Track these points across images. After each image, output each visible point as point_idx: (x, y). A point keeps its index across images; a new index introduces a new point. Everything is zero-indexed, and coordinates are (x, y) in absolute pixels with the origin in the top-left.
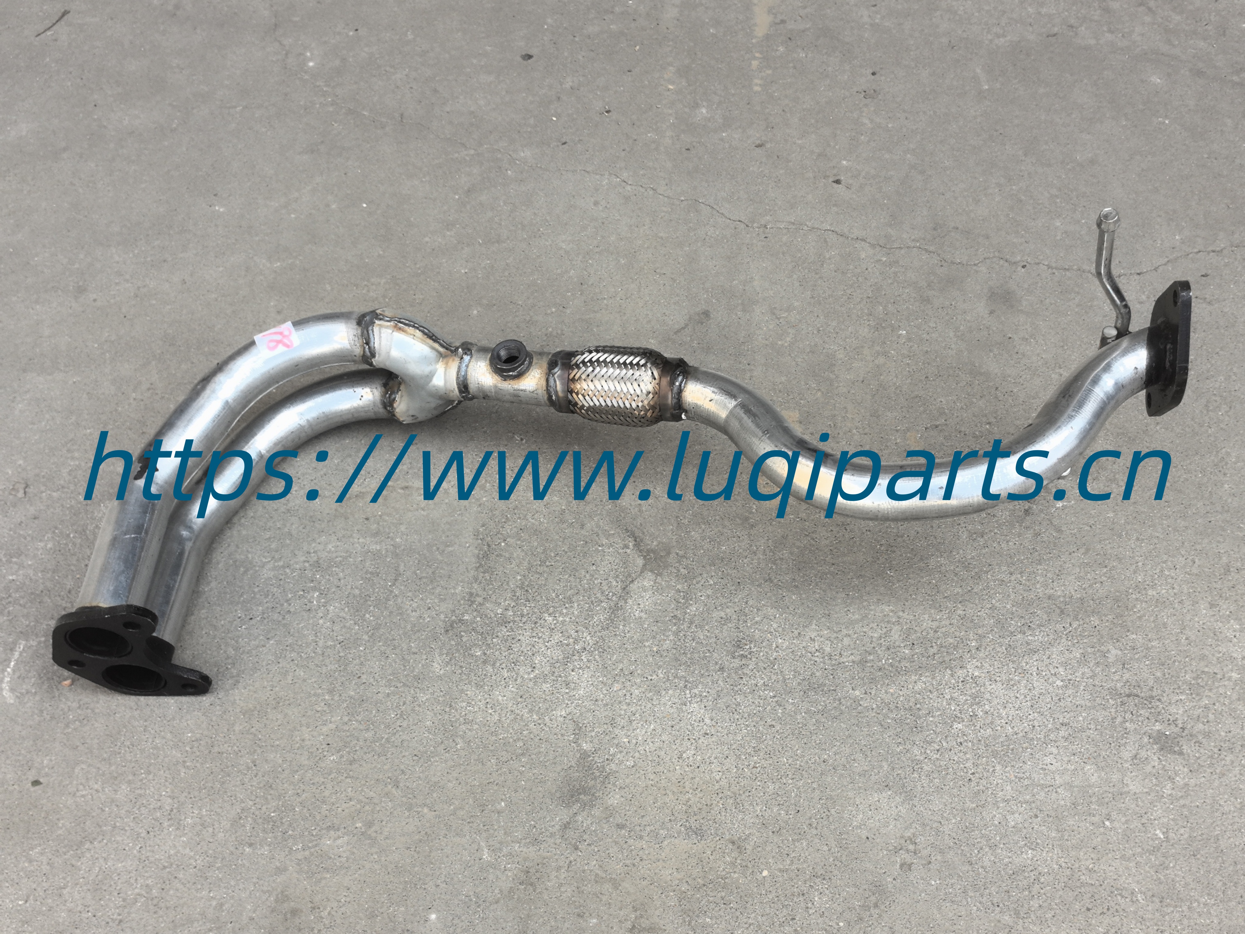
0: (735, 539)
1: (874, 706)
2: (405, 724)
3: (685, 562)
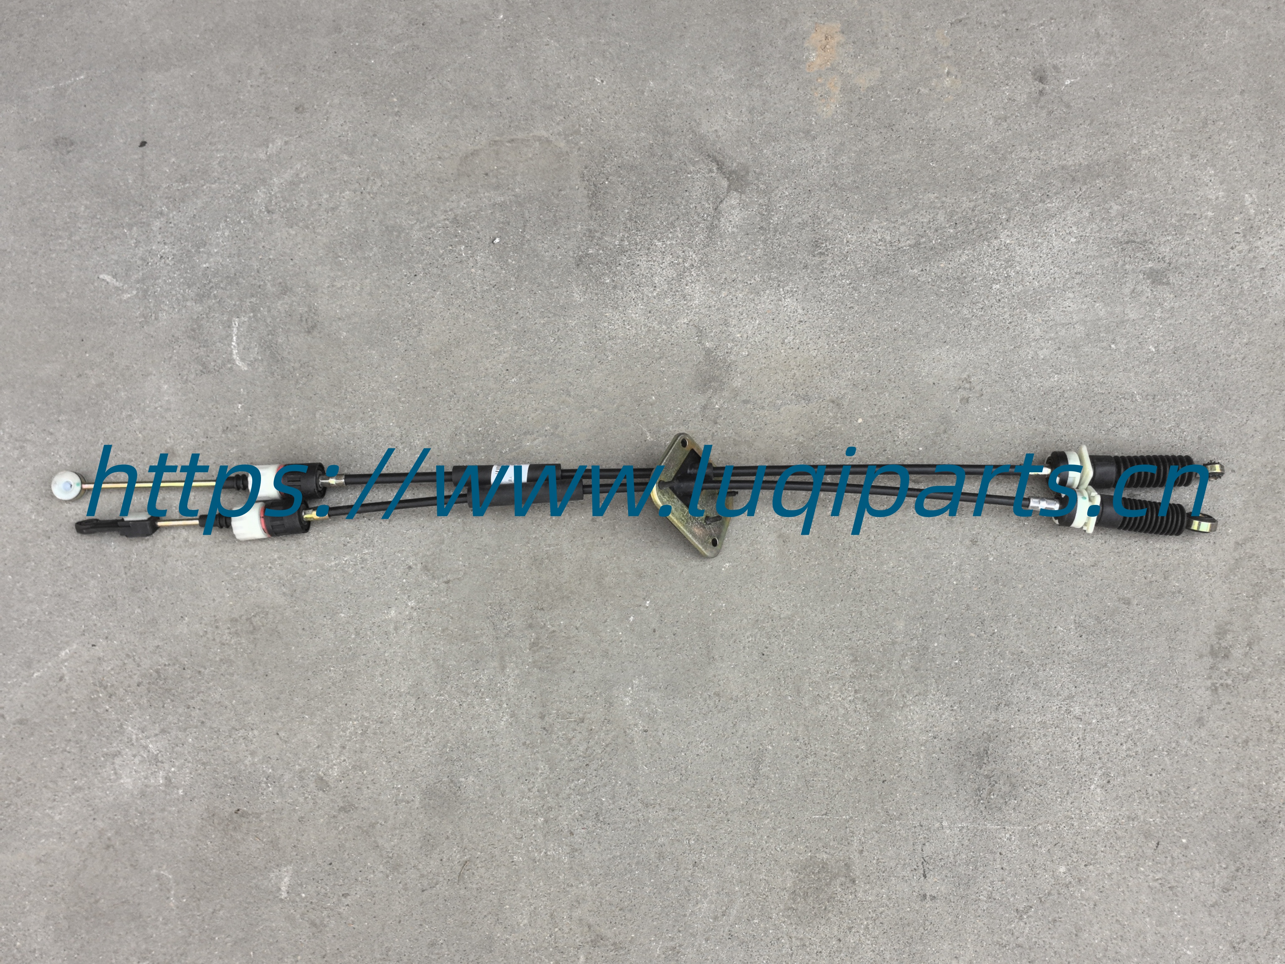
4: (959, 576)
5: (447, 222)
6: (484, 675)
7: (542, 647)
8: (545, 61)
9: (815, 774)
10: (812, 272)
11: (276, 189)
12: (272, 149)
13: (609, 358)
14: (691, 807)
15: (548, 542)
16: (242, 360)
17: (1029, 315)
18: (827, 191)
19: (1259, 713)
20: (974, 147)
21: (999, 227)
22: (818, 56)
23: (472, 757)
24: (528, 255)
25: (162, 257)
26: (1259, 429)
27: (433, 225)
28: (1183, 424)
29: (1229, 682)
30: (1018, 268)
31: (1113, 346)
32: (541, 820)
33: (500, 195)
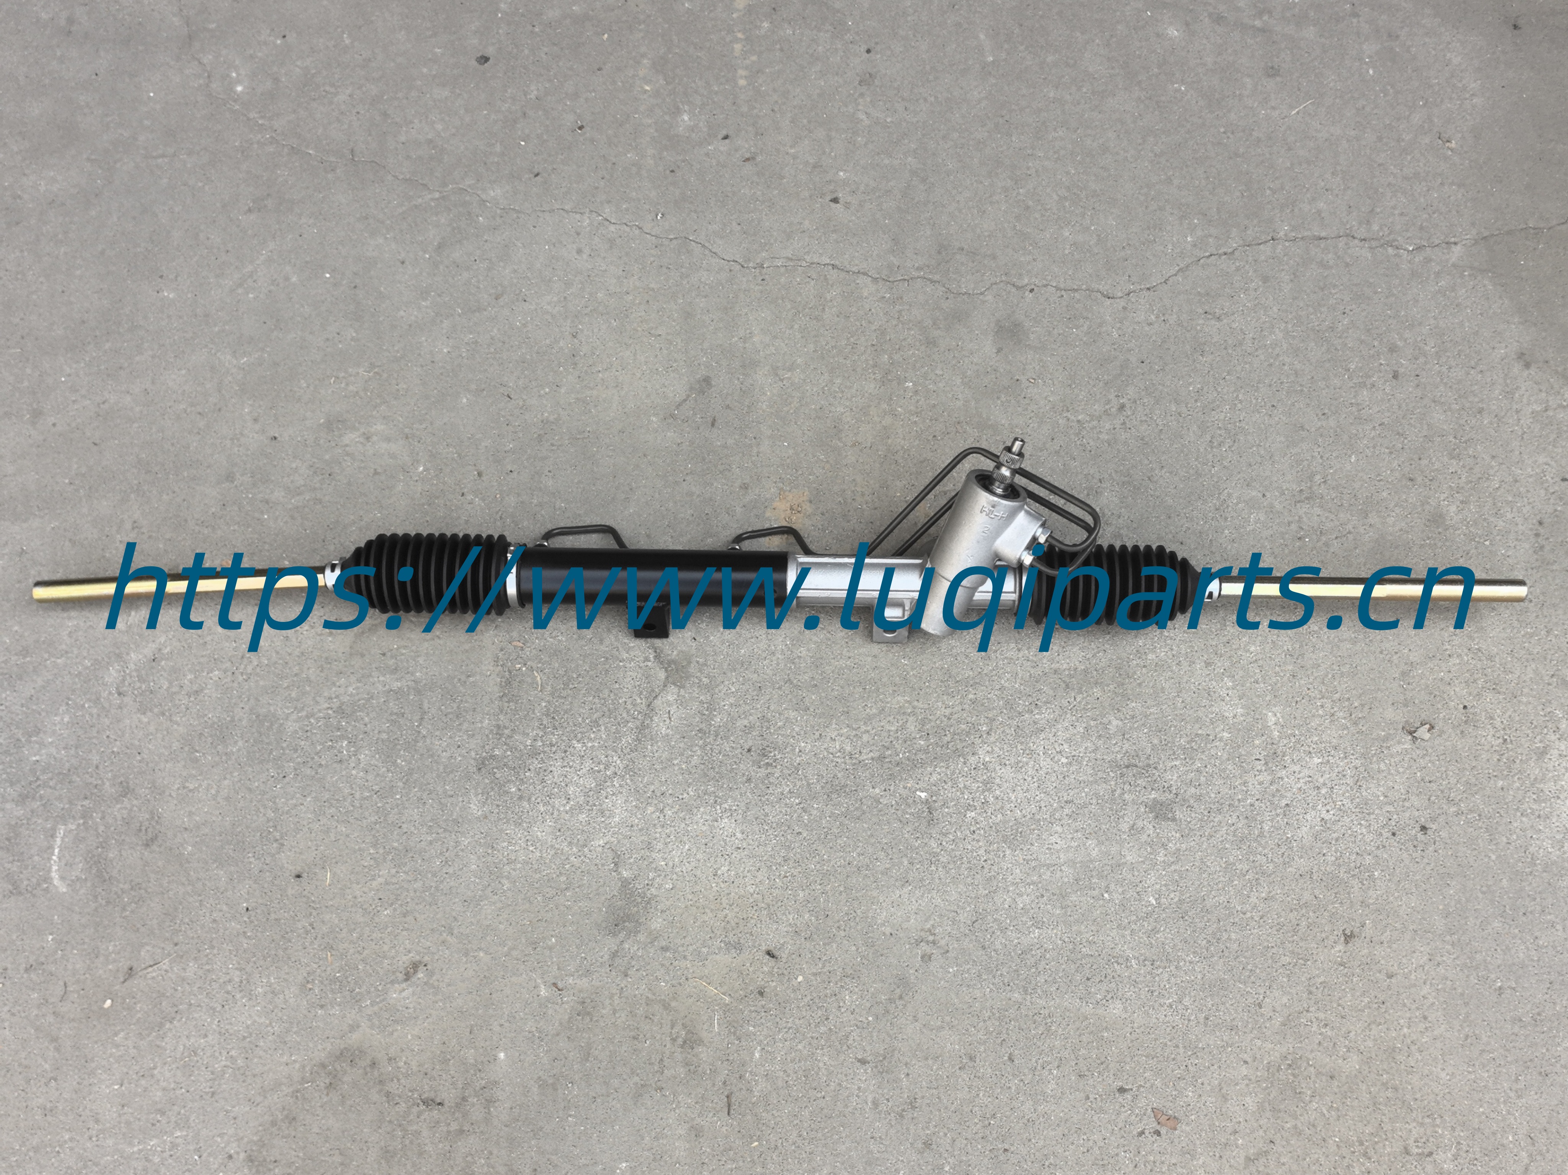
0: (753, 640)
1: (894, 802)
2: (451, 870)
3: (706, 670)
5: (330, 712)
10: (756, 787)
11: (132, 666)
13: (505, 888)
16: (62, 878)
17: (1008, 852)
18: (780, 688)
21: (978, 741)
24: (422, 755)
27: (312, 715)
28: (1187, 998)
30: (998, 792)
31: (1106, 895)
33: (397, 680)
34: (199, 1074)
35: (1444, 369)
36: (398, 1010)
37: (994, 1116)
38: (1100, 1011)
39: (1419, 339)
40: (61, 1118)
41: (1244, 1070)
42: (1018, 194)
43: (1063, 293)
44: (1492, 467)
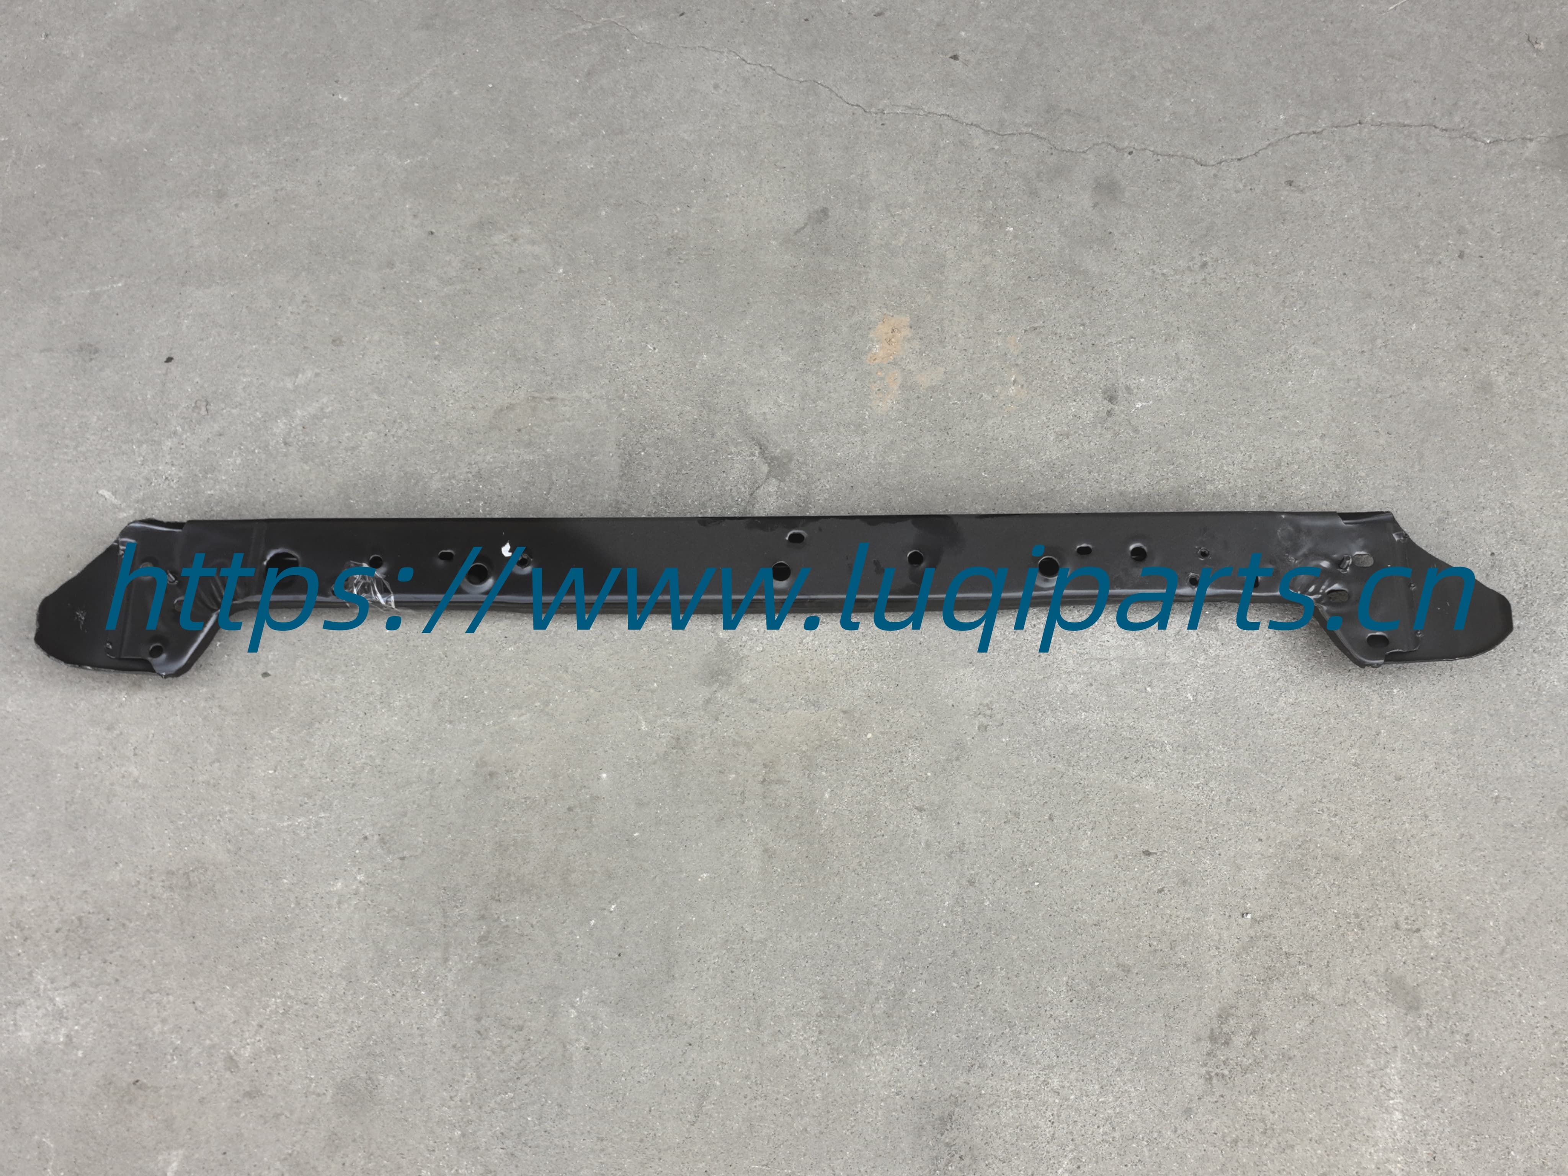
3: (805, 468)
4: (950, 919)
5: (470, 475)
6: (424, 964)
7: (490, 942)
8: (599, 320)
9: (762, 1118)
11: (297, 421)
12: (301, 379)
13: (615, 637)
14: (622, 1139)
15: (517, 828)
17: (1064, 645)
18: (870, 489)
19: (1254, 1111)
20: (1031, 461)
22: (882, 348)
23: (397, 1054)
25: (167, 478)
26: (1294, 798)
27: (454, 477)
28: (1213, 782)
29: (1226, 1072)
31: (1149, 689)
32: (458, 1133)
33: (529, 453)
34: (342, 768)
35: (1507, 253)
36: (516, 731)
37: (1031, 864)
38: (1134, 786)
39: (1487, 224)
40: (223, 793)
41: (1258, 847)
42: (1126, 63)
43: (1159, 157)
44: (1542, 345)
